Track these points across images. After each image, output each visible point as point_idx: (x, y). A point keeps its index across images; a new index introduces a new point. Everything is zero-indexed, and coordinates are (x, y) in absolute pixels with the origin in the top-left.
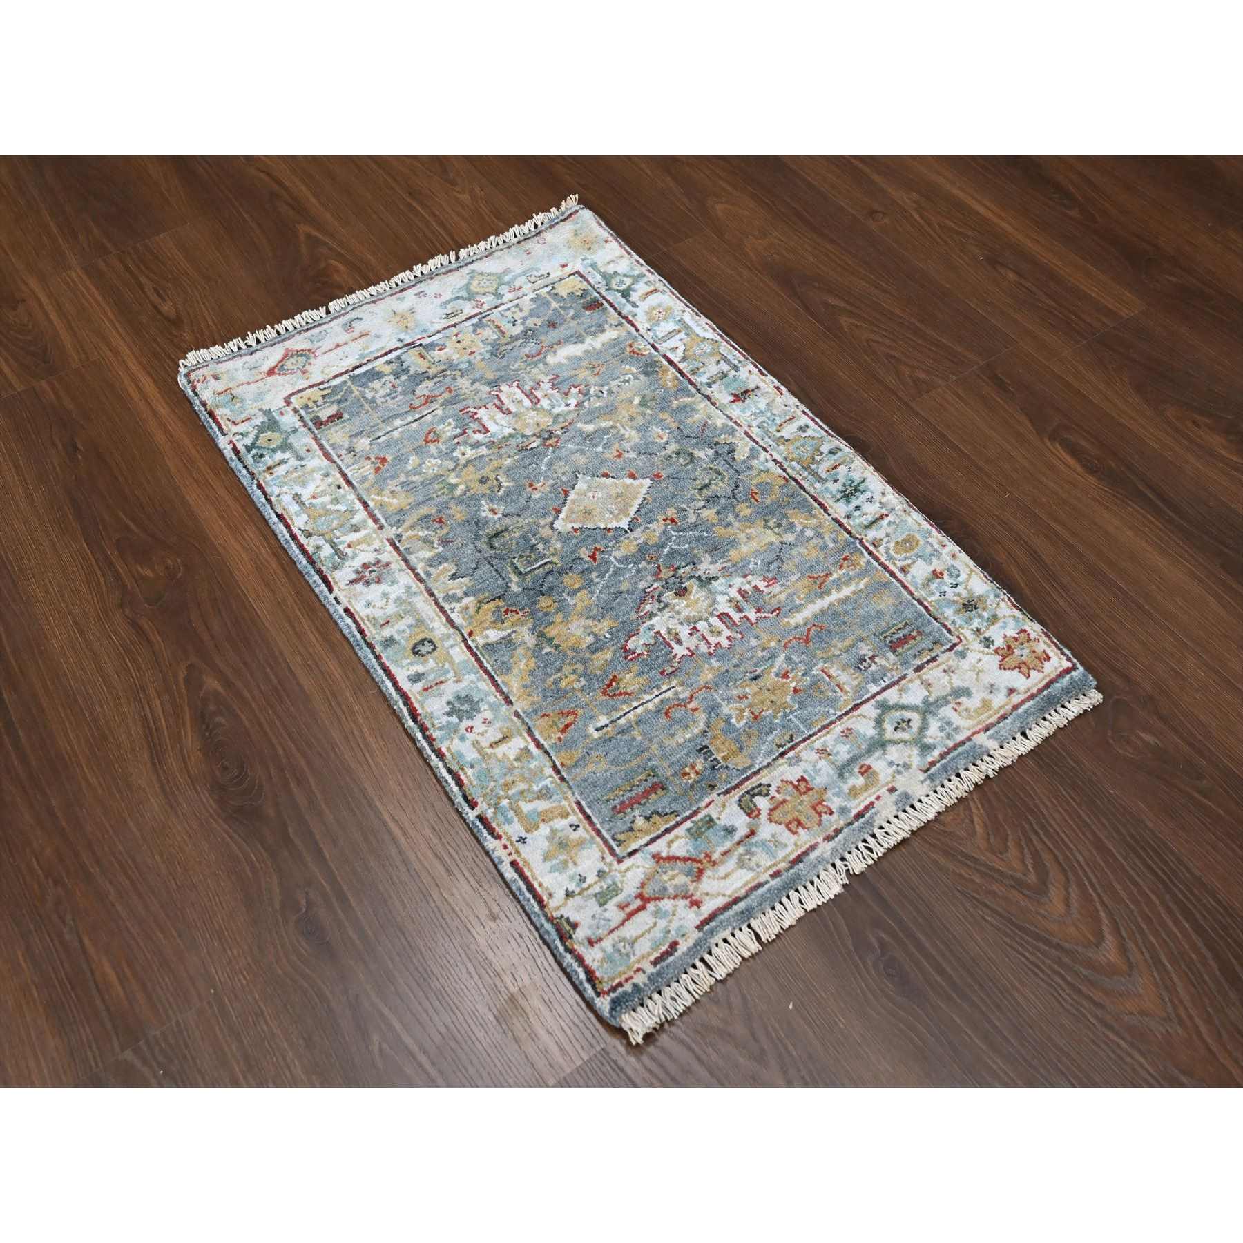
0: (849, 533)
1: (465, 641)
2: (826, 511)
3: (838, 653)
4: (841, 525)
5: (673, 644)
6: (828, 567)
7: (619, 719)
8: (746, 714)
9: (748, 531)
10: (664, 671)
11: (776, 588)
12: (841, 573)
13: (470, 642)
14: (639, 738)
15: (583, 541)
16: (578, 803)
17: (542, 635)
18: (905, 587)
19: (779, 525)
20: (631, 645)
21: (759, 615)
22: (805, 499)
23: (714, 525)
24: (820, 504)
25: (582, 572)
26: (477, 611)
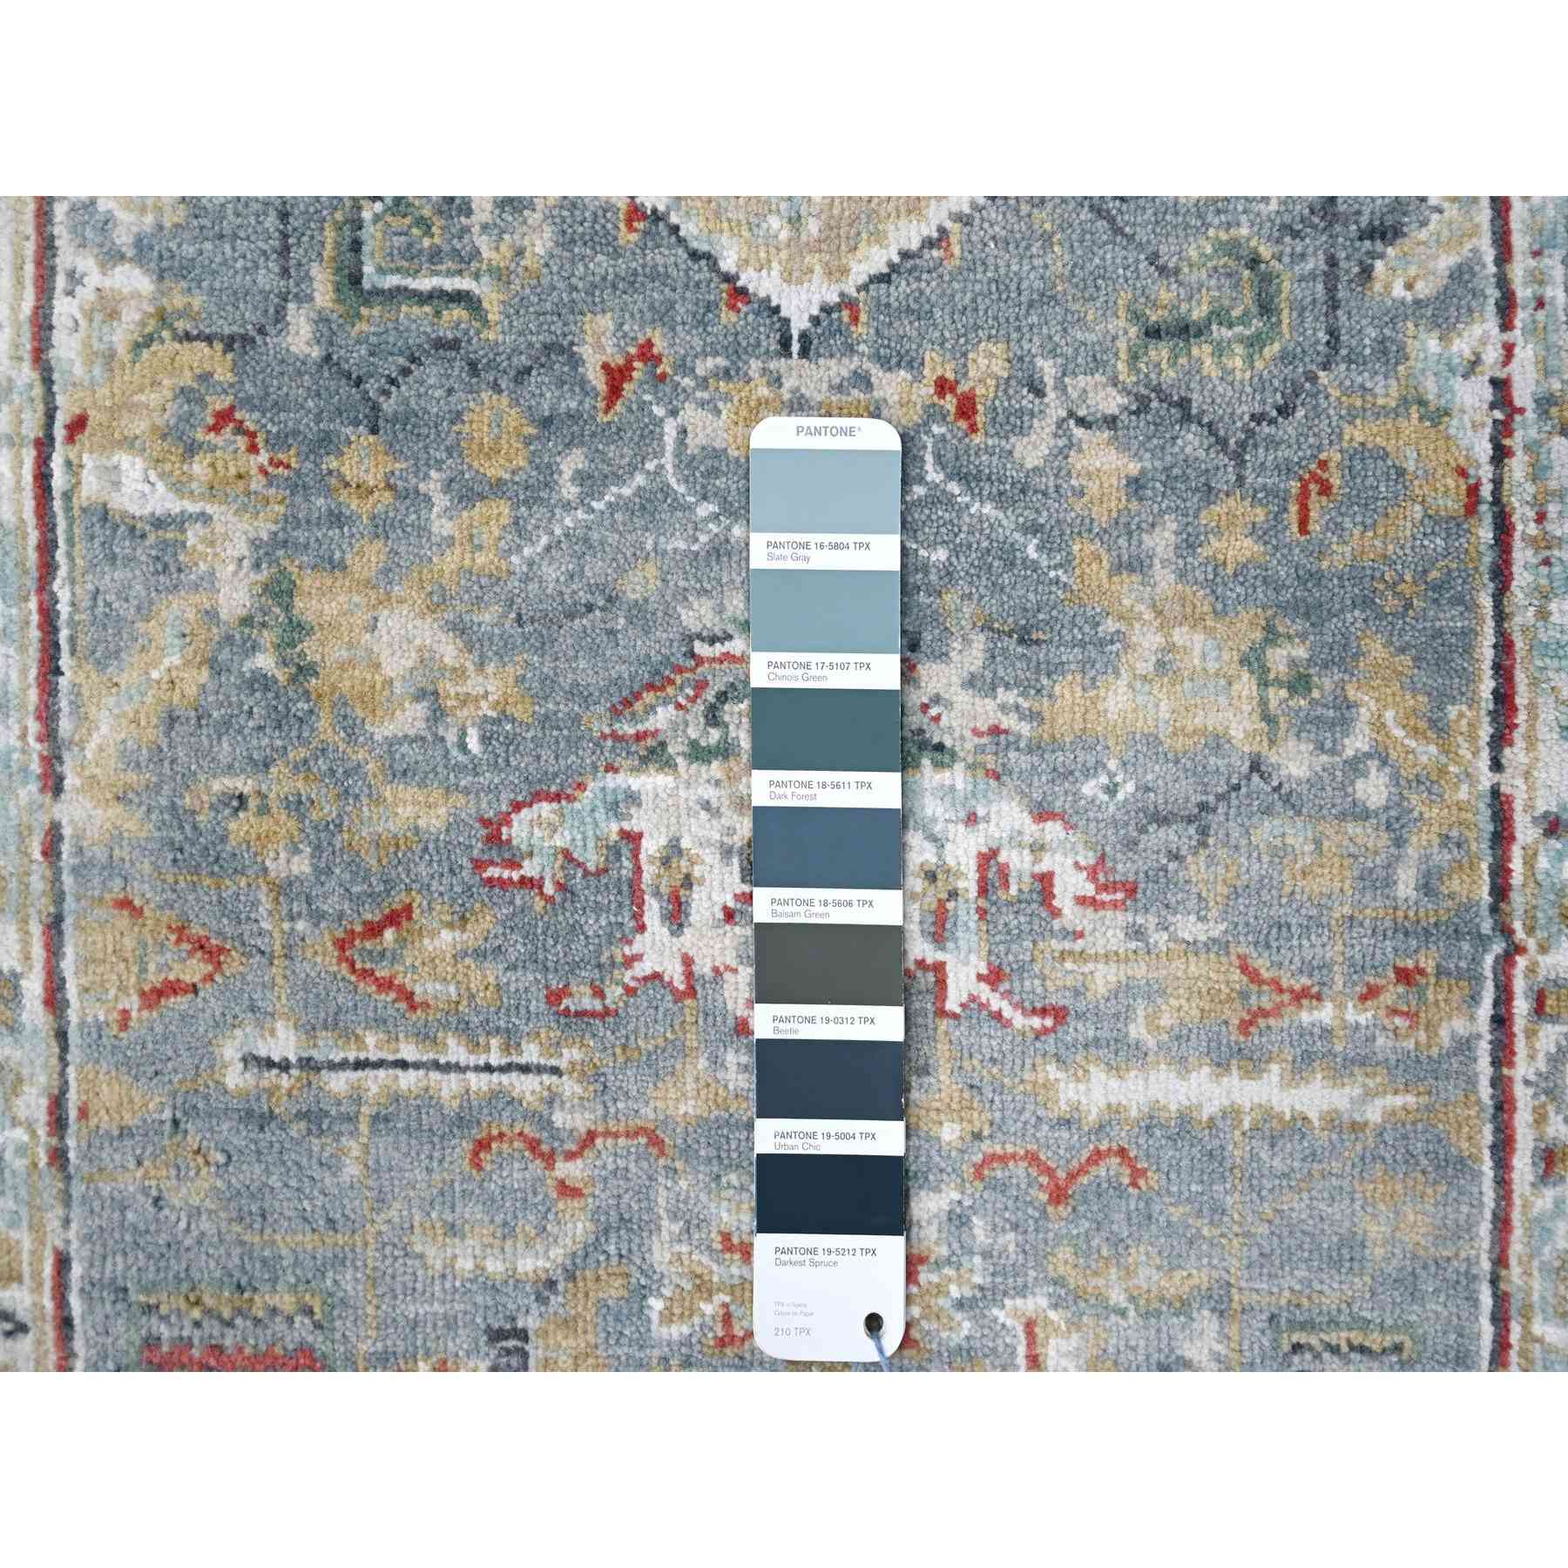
0: (1501, 891)
1: (44, 446)
2: (1500, 740)
3: (1117, 1297)
4: (1502, 836)
5: (653, 911)
6: (1325, 966)
7: (333, 1066)
8: (708, 1309)
9: (1180, 635)
10: (564, 992)
11: (1108, 931)
12: (1351, 1015)
13: (57, 463)
14: (352, 1170)
15: (632, 281)
16: (62, 1263)
17: (280, 591)
18: (1502, 1224)
19: (1299, 683)
20: (519, 830)
21: (984, 991)
22: (1468, 636)
23: (1085, 527)
24: (1504, 699)
25: (546, 423)
26: (137, 347)
